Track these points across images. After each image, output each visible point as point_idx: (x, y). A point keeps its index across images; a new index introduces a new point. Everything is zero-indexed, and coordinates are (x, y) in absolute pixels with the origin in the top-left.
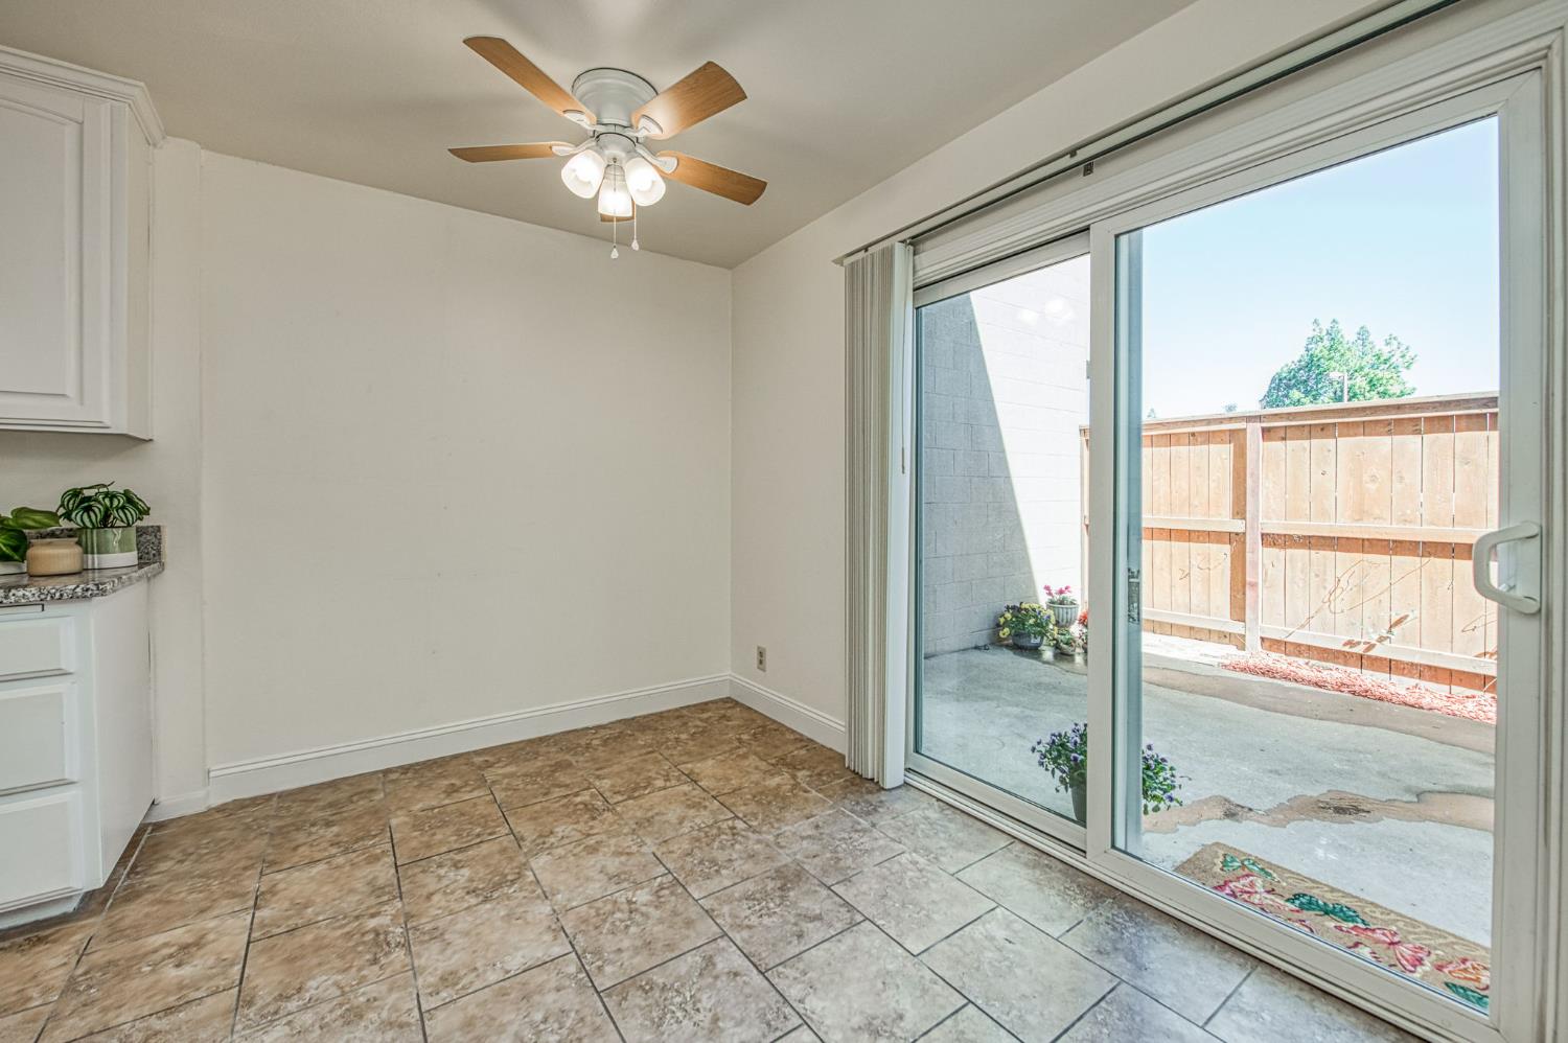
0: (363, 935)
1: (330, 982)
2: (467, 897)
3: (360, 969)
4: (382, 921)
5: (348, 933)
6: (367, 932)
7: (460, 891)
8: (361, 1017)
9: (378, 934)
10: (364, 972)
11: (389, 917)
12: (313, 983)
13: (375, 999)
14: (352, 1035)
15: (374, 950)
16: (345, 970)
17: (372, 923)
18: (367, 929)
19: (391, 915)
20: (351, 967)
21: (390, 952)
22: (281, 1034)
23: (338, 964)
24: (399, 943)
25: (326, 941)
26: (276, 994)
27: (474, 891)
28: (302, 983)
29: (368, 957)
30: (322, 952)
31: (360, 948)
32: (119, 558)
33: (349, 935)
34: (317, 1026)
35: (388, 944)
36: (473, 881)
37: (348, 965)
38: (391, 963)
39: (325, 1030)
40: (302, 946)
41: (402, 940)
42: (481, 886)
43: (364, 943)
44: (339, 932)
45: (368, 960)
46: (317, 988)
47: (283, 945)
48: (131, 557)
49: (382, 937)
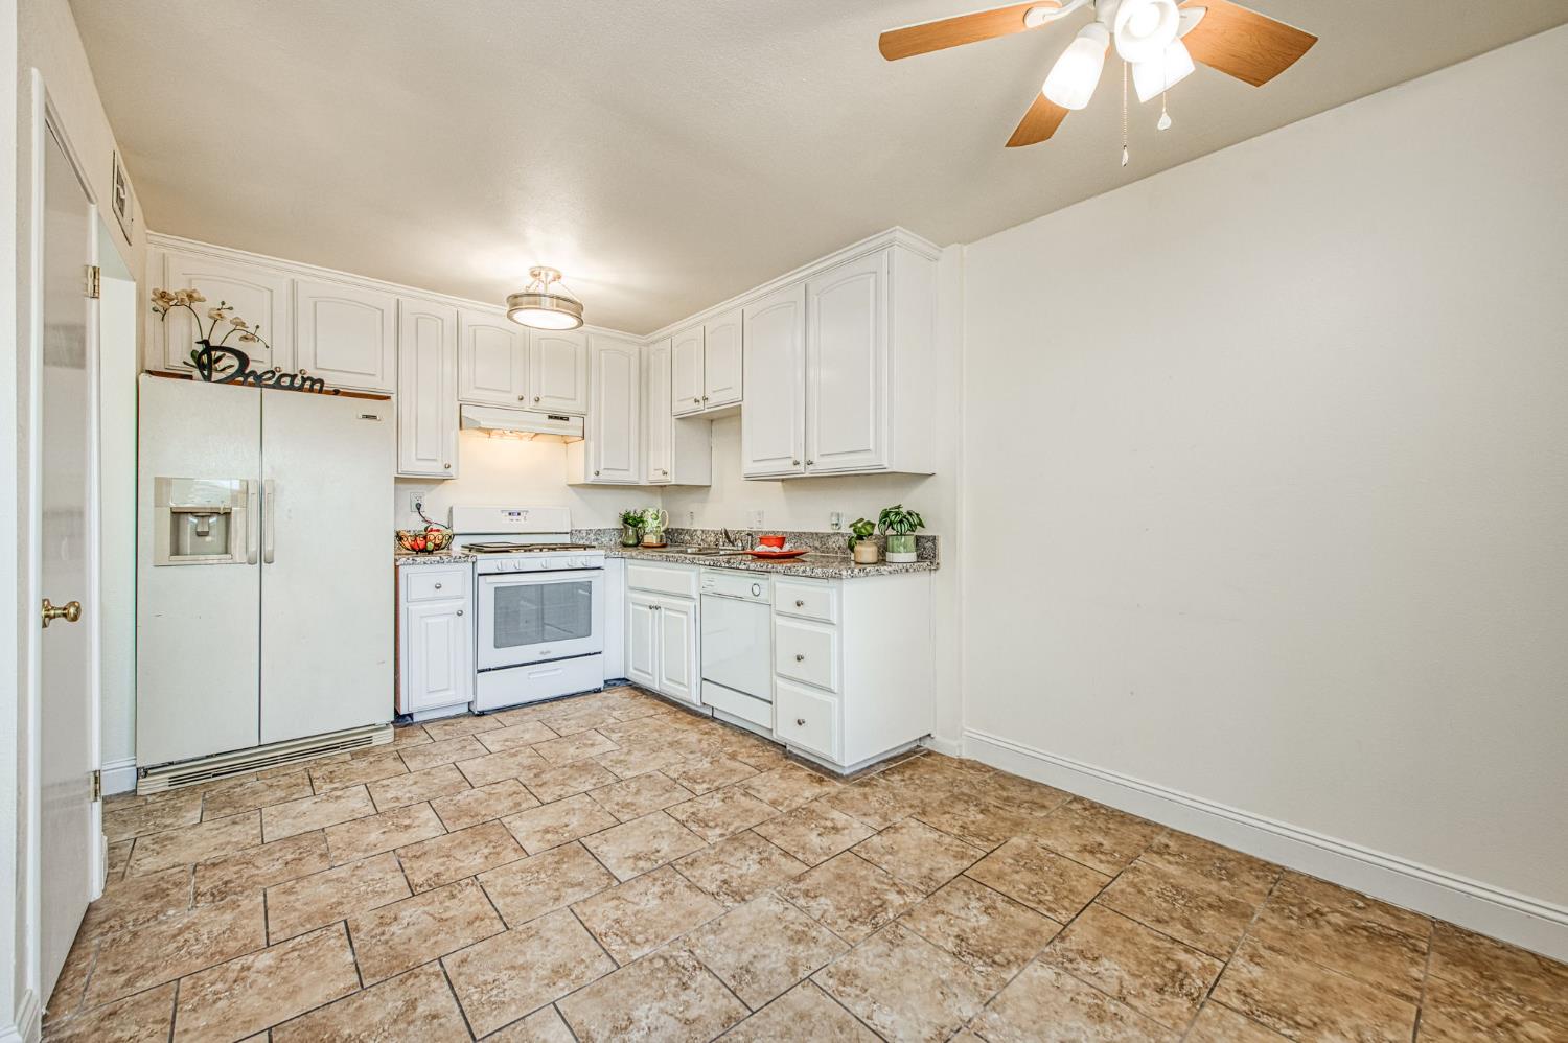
0: (1168, 959)
1: (1117, 973)
2: (1234, 994)
3: (1144, 985)
4: (1192, 962)
5: (1158, 947)
6: (1172, 960)
7: (1233, 983)
8: (1101, 1021)
9: (1179, 969)
10: (1147, 992)
11: (1199, 964)
12: (1106, 963)
13: (1121, 1019)
14: (1084, 1028)
15: (1166, 979)
16: (1133, 975)
17: (1182, 956)
18: (1176, 958)
19: (1203, 964)
20: (1141, 977)
21: (1177, 995)
22: (1048, 976)
23: (1133, 966)
24: (1191, 994)
25: (1137, 939)
26: (1080, 948)
27: (1245, 995)
28: (1100, 956)
29: (1158, 981)
30: (1129, 946)
31: (1157, 969)
32: (903, 555)
33: (1157, 950)
34: (1070, 995)
35: (1182, 986)
36: (1255, 986)
37: (1137, 973)
38: (1172, 1004)
39: (1073, 1003)
40: (1119, 928)
41: (1196, 995)
42: (1258, 998)
43: (1164, 966)
44: (1151, 941)
45: (1155, 984)
46: (1107, 970)
47: (1108, 916)
48: (912, 556)
49: (1181, 975)
